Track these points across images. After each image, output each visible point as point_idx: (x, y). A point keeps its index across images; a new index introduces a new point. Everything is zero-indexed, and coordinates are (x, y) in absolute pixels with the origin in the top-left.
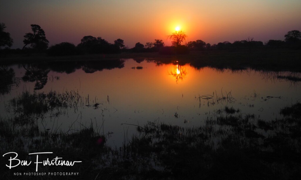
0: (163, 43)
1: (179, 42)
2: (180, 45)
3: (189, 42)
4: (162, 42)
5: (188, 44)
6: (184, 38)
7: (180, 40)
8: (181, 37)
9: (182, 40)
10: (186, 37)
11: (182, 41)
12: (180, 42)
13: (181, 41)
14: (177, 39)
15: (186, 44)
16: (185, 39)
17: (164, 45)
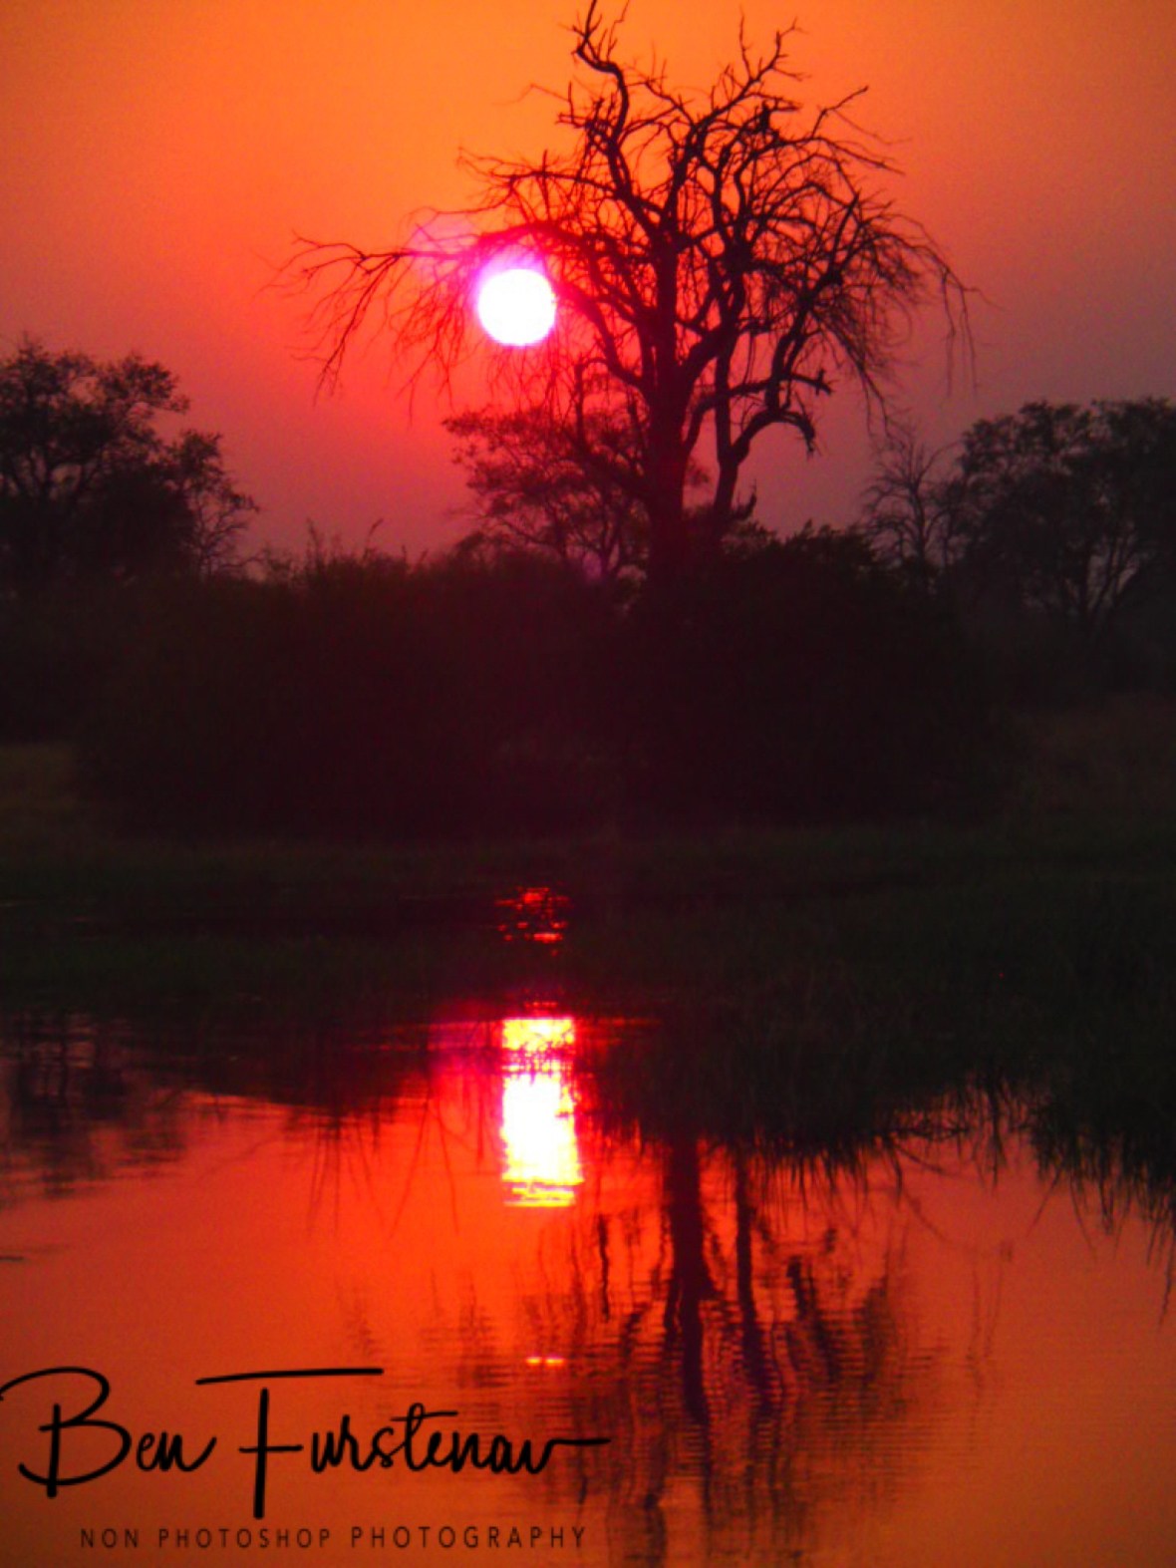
0: (198, 452)
1: (705, 451)
2: (724, 513)
3: (984, 440)
4: (168, 428)
5: (954, 493)
6: (843, 319)
7: (721, 398)
8: (756, 286)
9: (783, 370)
10: (899, 277)
11: (774, 412)
12: (732, 455)
13: (741, 410)
14: (631, 351)
15: (898, 504)
16: (861, 357)
17: (211, 508)
